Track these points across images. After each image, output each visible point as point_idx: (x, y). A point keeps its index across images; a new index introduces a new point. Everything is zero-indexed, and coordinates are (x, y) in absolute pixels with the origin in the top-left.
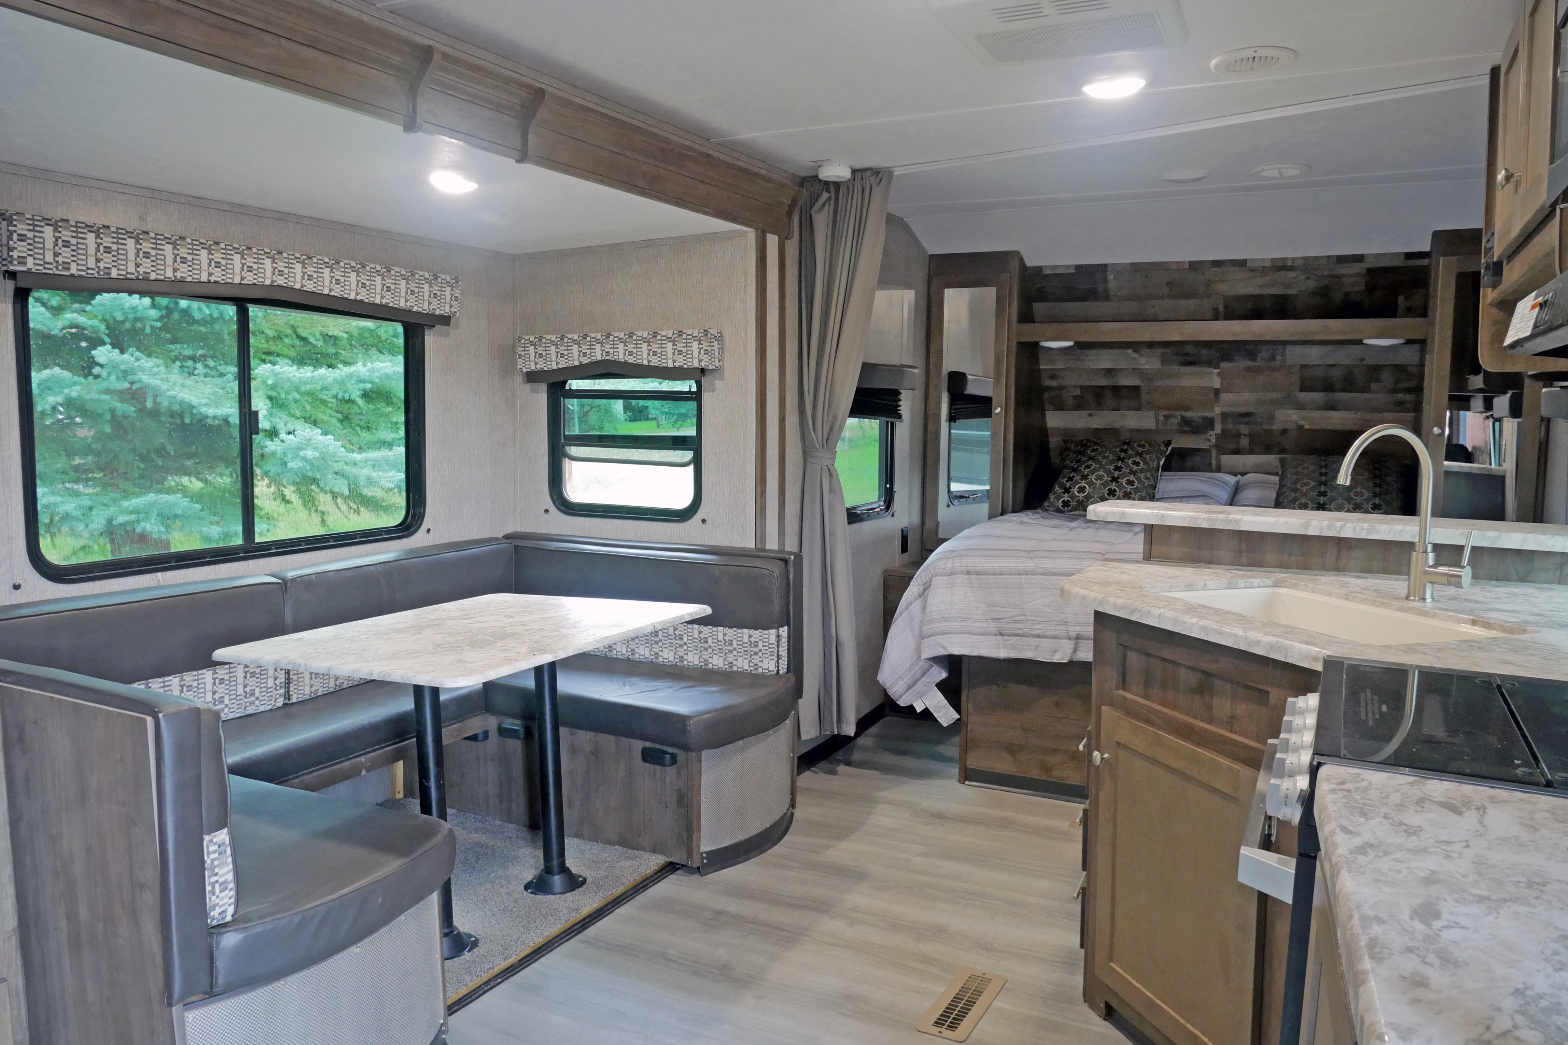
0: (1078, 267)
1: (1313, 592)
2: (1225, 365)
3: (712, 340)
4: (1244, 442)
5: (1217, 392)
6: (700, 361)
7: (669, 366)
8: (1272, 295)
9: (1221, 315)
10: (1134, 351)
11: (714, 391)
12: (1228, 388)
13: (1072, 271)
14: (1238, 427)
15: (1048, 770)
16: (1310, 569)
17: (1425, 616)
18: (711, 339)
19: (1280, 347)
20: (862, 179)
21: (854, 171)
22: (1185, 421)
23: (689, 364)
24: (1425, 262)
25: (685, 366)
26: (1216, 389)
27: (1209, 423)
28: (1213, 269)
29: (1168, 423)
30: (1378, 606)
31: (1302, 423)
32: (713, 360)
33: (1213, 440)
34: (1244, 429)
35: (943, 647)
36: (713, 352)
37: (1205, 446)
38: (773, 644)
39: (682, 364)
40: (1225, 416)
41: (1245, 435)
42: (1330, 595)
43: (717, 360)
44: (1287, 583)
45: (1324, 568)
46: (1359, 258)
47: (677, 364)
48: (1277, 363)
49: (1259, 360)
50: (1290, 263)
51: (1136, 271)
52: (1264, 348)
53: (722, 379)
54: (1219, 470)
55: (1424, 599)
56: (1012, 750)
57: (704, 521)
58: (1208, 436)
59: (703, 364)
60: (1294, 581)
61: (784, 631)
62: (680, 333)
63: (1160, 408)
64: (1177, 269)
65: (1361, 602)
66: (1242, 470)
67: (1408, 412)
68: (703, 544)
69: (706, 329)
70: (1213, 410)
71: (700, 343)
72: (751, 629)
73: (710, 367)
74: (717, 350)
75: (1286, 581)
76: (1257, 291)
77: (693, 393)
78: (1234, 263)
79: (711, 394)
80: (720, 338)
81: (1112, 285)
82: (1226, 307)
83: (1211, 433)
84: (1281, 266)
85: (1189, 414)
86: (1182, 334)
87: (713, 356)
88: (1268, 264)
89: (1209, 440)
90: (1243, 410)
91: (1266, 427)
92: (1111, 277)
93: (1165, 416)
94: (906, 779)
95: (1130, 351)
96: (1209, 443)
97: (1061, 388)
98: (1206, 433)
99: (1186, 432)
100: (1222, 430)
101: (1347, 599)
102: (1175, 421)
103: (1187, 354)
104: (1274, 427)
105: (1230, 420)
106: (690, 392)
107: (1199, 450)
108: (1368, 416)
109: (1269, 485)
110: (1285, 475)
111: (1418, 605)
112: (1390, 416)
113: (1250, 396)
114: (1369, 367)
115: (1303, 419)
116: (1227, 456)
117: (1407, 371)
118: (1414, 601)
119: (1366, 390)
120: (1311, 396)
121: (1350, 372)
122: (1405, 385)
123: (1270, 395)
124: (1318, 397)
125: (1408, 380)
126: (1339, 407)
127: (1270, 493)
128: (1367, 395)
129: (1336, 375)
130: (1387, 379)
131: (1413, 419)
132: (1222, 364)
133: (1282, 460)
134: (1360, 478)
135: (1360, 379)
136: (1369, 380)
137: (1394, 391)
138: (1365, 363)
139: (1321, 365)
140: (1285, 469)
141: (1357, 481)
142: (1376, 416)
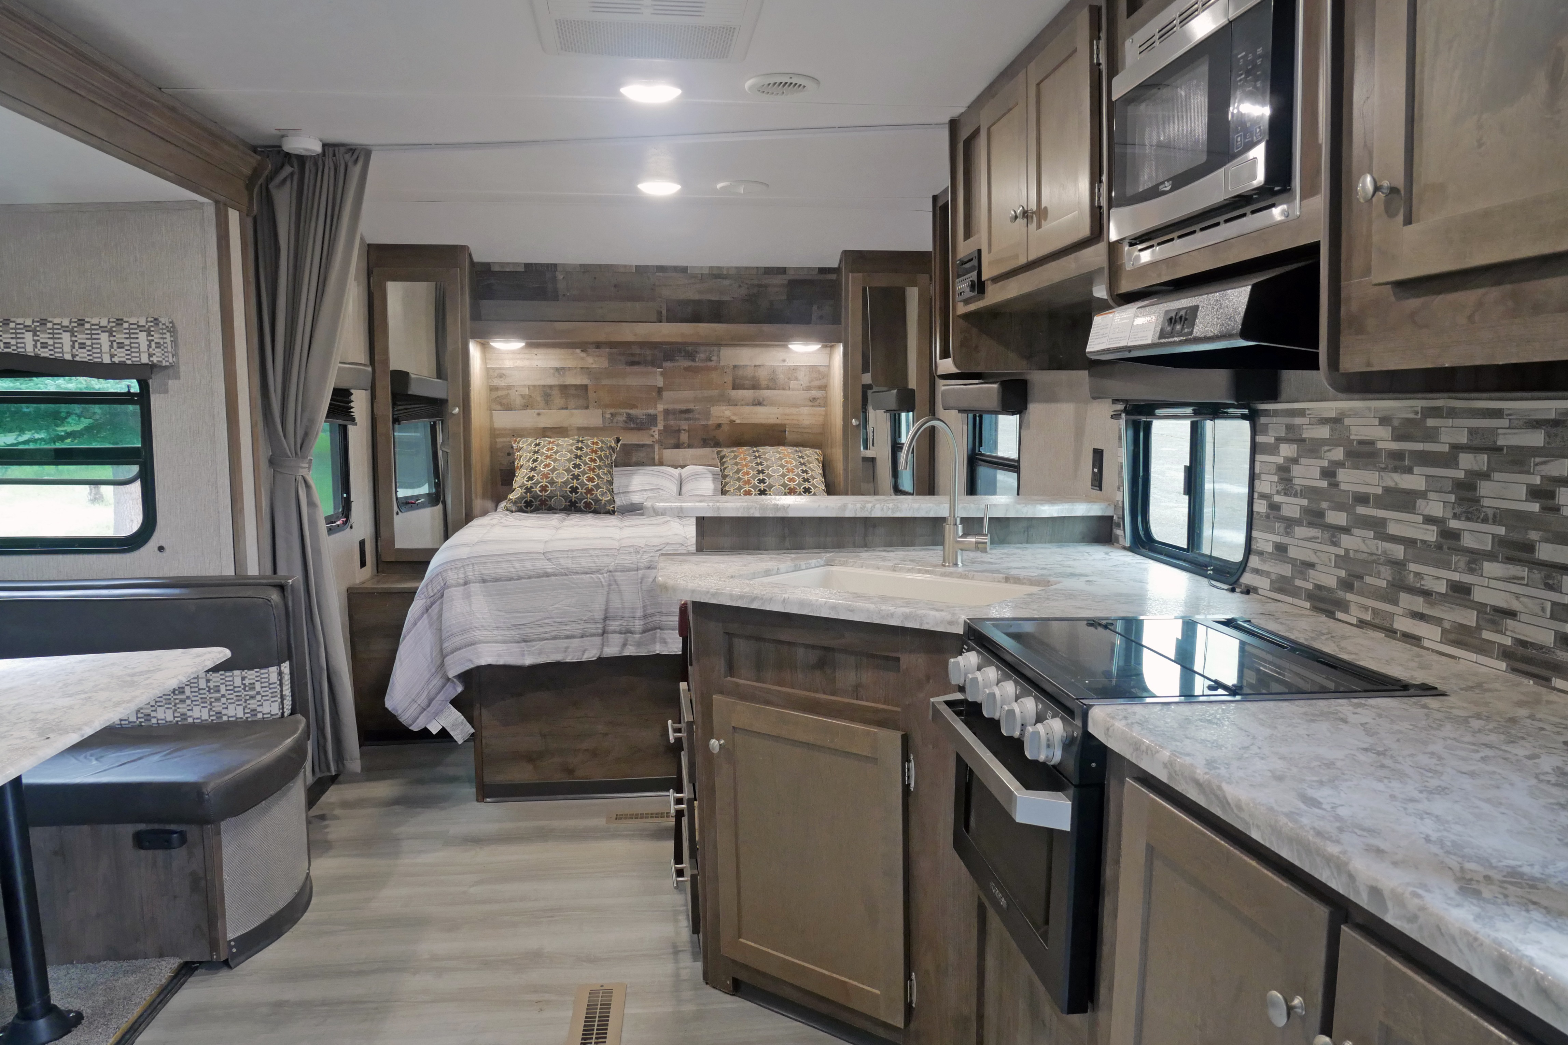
0: (528, 266)
1: (862, 567)
2: (667, 365)
3: (165, 331)
4: (684, 437)
5: (660, 390)
6: (150, 356)
7: (105, 362)
8: (709, 301)
9: (664, 318)
10: (582, 351)
11: (166, 391)
12: (668, 387)
13: (522, 269)
14: (678, 422)
15: (570, 772)
16: (844, 547)
17: (965, 578)
18: (162, 329)
19: (716, 349)
20: (334, 155)
21: (325, 146)
22: (630, 418)
23: (134, 359)
24: (834, 277)
25: (129, 362)
26: (659, 388)
27: (652, 420)
28: (658, 274)
29: (615, 421)
30: (924, 574)
31: (733, 418)
32: (166, 354)
33: (656, 436)
34: (684, 425)
35: (470, 660)
36: (165, 345)
37: (648, 441)
38: (275, 683)
39: (124, 359)
40: (667, 412)
41: (684, 430)
42: (878, 568)
43: (170, 355)
44: (836, 562)
45: (855, 546)
46: (782, 271)
47: (116, 360)
48: (713, 364)
49: (697, 360)
50: (725, 272)
51: (584, 272)
52: (702, 348)
53: (177, 377)
54: (661, 464)
55: (956, 565)
56: (531, 758)
57: (161, 549)
58: (651, 432)
59: (155, 359)
60: (843, 559)
61: (286, 667)
62: (119, 322)
63: (607, 406)
64: (624, 273)
65: (907, 572)
66: (682, 463)
67: (820, 406)
68: (161, 576)
69: (156, 317)
70: (656, 408)
71: (149, 335)
72: (243, 670)
73: (164, 363)
74: (169, 344)
75: (833, 560)
76: (697, 297)
77: (135, 394)
78: (676, 269)
79: (162, 395)
80: (172, 329)
81: (561, 286)
82: (668, 310)
83: (654, 429)
84: (717, 274)
85: (633, 412)
86: (635, 335)
87: (166, 350)
88: (706, 272)
89: (652, 436)
90: (683, 407)
91: (703, 423)
92: (560, 277)
93: (611, 414)
94: (418, 810)
95: (578, 351)
96: (652, 439)
97: (509, 387)
98: (650, 429)
99: (632, 429)
100: (664, 426)
101: (894, 570)
102: (621, 419)
103: (633, 355)
104: (710, 423)
105: (671, 417)
106: (129, 393)
107: (643, 446)
108: (788, 411)
109: (711, 476)
110: (725, 466)
111: (952, 569)
112: (806, 410)
113: (689, 394)
114: (789, 367)
115: (734, 414)
116: (669, 450)
117: (819, 371)
118: (949, 566)
119: (787, 388)
120: (741, 393)
121: (774, 372)
122: (818, 383)
123: (706, 393)
124: (748, 394)
125: (820, 379)
126: (765, 403)
127: (714, 483)
128: (787, 392)
129: (762, 374)
130: (803, 378)
131: (823, 413)
132: (665, 364)
133: (718, 453)
134: (789, 466)
135: (782, 378)
136: (789, 379)
137: (808, 389)
138: (786, 364)
139: (750, 366)
140: (724, 460)
141: (788, 469)
142: (794, 411)
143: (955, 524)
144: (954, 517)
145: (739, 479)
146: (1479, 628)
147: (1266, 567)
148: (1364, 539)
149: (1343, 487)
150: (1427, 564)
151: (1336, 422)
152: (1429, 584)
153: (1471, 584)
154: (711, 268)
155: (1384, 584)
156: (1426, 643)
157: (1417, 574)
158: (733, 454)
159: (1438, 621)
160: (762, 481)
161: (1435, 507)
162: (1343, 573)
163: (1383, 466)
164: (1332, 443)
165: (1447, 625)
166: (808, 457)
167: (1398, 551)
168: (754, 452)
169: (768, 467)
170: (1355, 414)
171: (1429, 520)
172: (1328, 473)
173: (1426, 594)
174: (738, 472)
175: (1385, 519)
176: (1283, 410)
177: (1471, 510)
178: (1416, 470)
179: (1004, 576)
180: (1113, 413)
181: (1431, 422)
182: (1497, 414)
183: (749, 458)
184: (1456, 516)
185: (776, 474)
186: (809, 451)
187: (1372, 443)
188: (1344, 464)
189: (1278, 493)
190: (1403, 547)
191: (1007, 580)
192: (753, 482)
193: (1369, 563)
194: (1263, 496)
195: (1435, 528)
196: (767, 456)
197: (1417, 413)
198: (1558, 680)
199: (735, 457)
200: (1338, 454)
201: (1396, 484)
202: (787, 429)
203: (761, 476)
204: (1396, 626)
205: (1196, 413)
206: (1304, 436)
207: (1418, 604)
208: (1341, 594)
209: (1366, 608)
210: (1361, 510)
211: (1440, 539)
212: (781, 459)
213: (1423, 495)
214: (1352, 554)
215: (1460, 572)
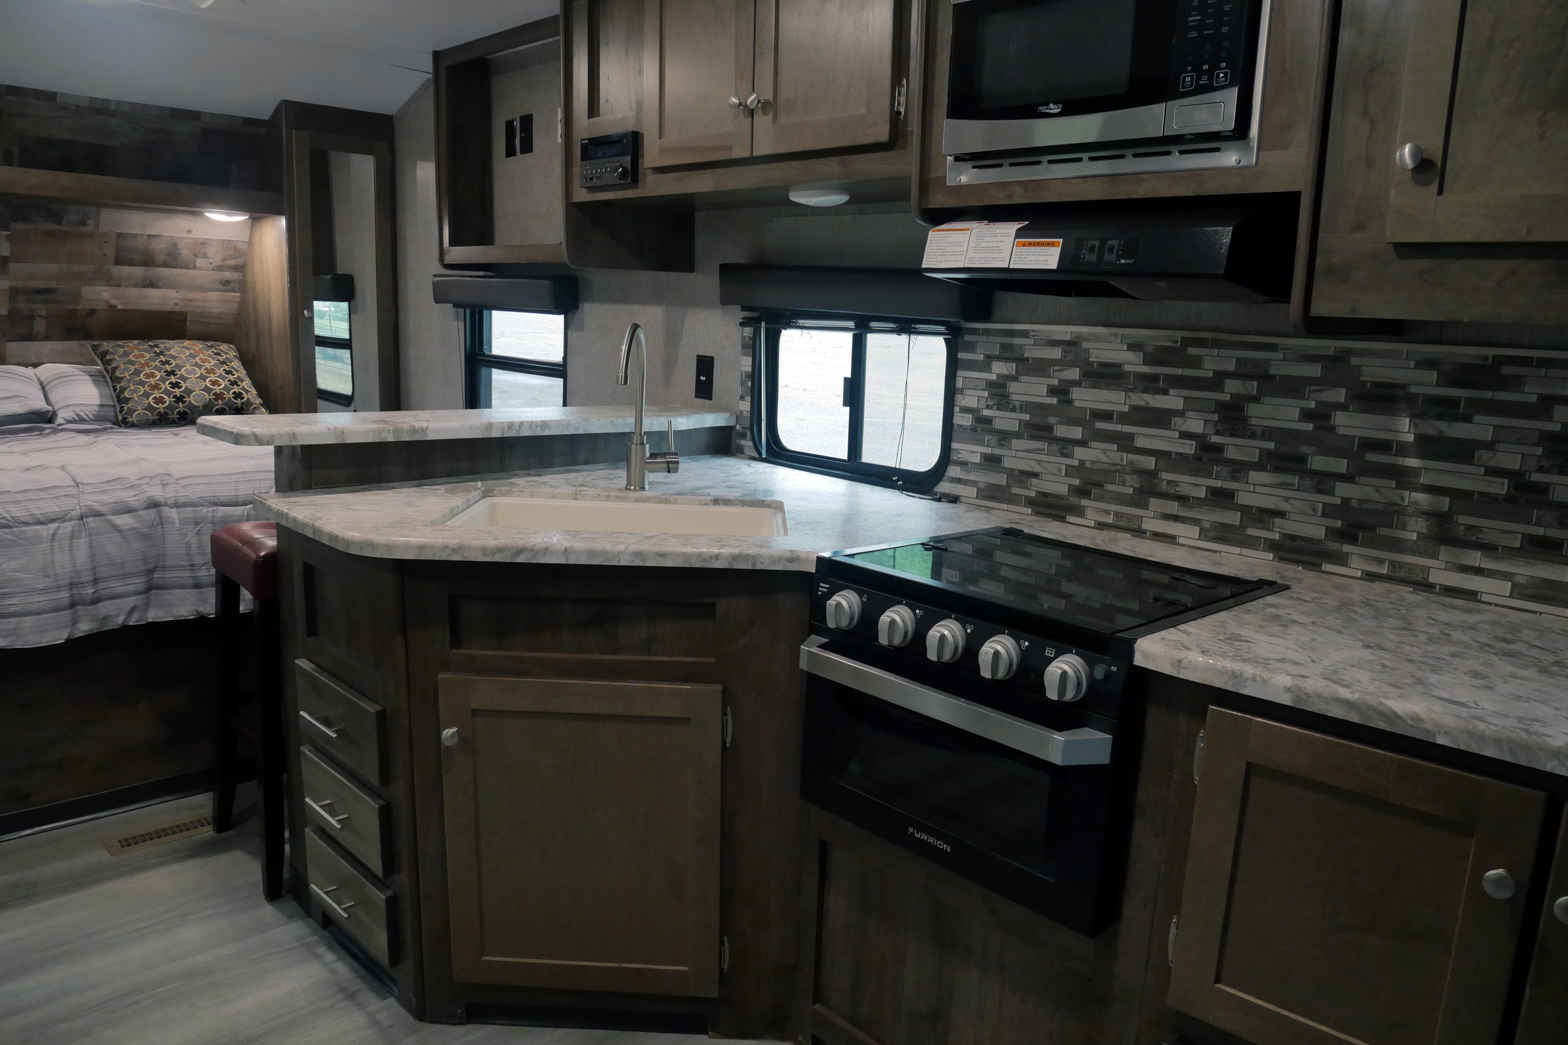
1: (532, 496)
2: (19, 226)
4: (40, 326)
5: (5, 261)
8: (86, 144)
9: (16, 161)
12: (18, 257)
14: (32, 306)
17: (665, 503)
19: (93, 209)
24: (267, 131)
26: (3, 257)
28: (8, 97)
30: (613, 501)
31: (114, 302)
34: (41, 310)
40: (14, 292)
41: (40, 316)
42: (554, 497)
44: (495, 492)
46: (193, 115)
48: (88, 229)
49: (64, 222)
50: (112, 107)
52: (73, 208)
54: (3, 361)
55: (643, 488)
60: (504, 489)
65: (592, 500)
66: (34, 360)
67: (234, 291)
75: (494, 490)
76: (69, 136)
78: (38, 94)
82: (23, 149)
84: (100, 109)
88: (85, 103)
90: (40, 284)
91: (69, 307)
100: (10, 311)
101: (575, 499)
104: (80, 307)
105: (21, 297)
108: (191, 295)
109: (88, 378)
110: (113, 365)
111: (638, 494)
112: (214, 296)
113: (53, 268)
114: (196, 241)
115: (115, 298)
116: (15, 344)
117: (236, 247)
118: (635, 490)
119: (191, 266)
120: (127, 270)
121: (175, 245)
122: (232, 262)
123: (76, 268)
124: (137, 271)
125: (236, 258)
126: (160, 284)
127: (98, 388)
128: (191, 272)
129: (159, 246)
130: (215, 256)
131: (238, 300)
132: (13, 225)
133: (95, 348)
134: (208, 365)
135: (185, 253)
136: (195, 255)
137: (220, 268)
138: (192, 235)
139: (142, 235)
140: (108, 357)
141: (206, 369)
142: (199, 295)
143: (642, 444)
144: (641, 435)
145: (142, 383)
146: (1243, 526)
147: (971, 477)
148: (1104, 452)
149: (1077, 404)
150: (1183, 474)
151: (1071, 344)
152: (1184, 490)
153: (1235, 490)
154: (92, 99)
155: (1131, 491)
156: (1181, 541)
157: (1170, 482)
158: (122, 350)
159: (1196, 522)
160: (176, 385)
161: (1195, 424)
162: (1077, 482)
163: (1131, 387)
164: (1064, 363)
165: (1206, 525)
166: (226, 353)
167: (1150, 463)
168: (151, 347)
169: (180, 367)
170: (1096, 338)
171: (1186, 435)
172: (1061, 391)
173: (1183, 499)
174: (137, 373)
175: (1134, 434)
176: (997, 330)
177: (1236, 428)
178: (1172, 392)
179: (713, 498)
180: (741, 321)
181: (1191, 351)
182: (1273, 348)
183: (148, 356)
184: (1217, 433)
185: (192, 376)
186: (223, 347)
187: (1118, 366)
188: (1082, 384)
189: (988, 407)
190: (1154, 459)
191: (716, 502)
192: (163, 386)
193: (1111, 473)
194: (965, 410)
195: (1194, 443)
196: (172, 352)
197: (1176, 342)
198: (1328, 565)
199: (126, 354)
200: (1074, 374)
201: (1147, 403)
202: (188, 318)
203: (173, 379)
204: (1144, 527)
205: (857, 326)
206: (1025, 355)
207: (1174, 507)
208: (1074, 500)
209: (1107, 513)
210: (1100, 425)
211: (1199, 452)
212: (192, 356)
213: (1181, 414)
214: (1088, 464)
215: (1222, 480)
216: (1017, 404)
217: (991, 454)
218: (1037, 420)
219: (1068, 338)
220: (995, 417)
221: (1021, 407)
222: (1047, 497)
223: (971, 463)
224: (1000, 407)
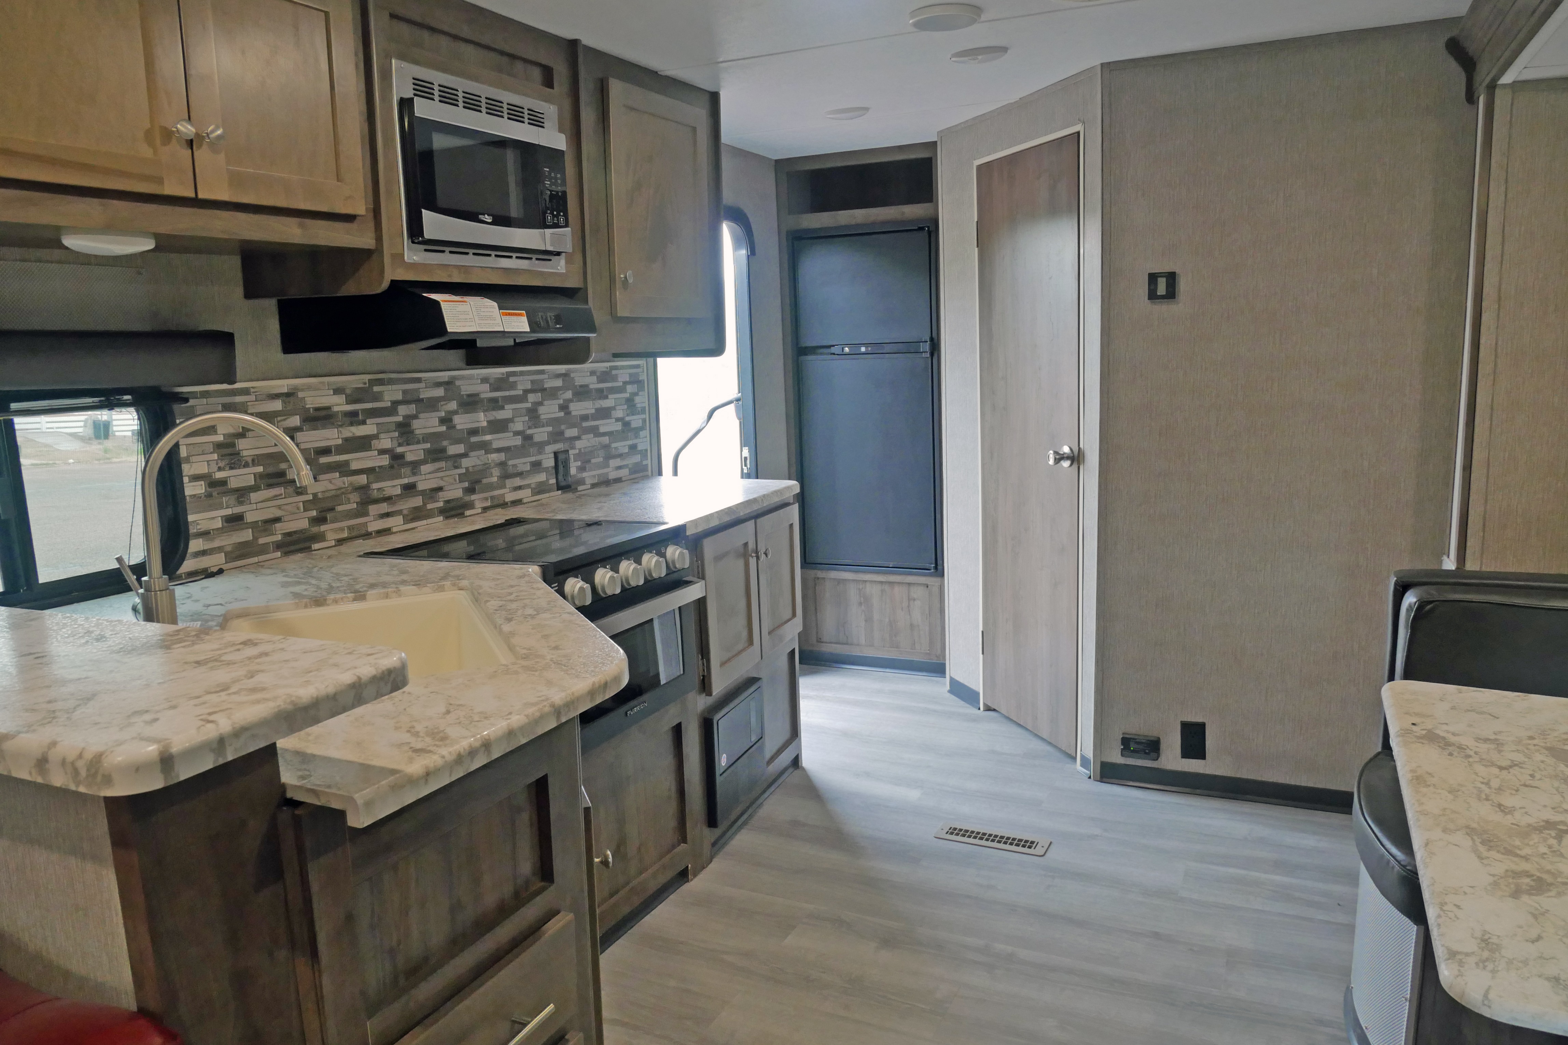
216: (249, 460)
217: (233, 514)
218: (271, 470)
219: (285, 390)
220: (230, 477)
221: (253, 460)
222: (292, 536)
223: (213, 530)
224: (232, 466)
